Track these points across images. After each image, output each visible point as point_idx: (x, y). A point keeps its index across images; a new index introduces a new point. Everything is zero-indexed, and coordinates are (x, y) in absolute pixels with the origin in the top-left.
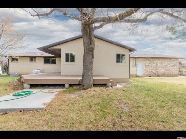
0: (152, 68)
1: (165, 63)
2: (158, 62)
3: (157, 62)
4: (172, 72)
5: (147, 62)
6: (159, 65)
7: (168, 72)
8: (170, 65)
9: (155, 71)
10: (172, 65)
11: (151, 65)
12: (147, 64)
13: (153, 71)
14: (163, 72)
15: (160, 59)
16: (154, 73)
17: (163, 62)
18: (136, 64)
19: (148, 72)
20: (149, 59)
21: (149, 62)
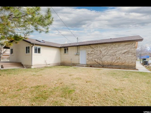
0: (95, 56)
1: (112, 50)
2: (103, 49)
3: (101, 48)
4: (123, 62)
5: (90, 50)
6: (103, 52)
7: (117, 61)
8: (120, 52)
9: (99, 60)
10: (123, 52)
11: (93, 53)
12: (89, 53)
13: (96, 60)
14: (109, 62)
15: (105, 45)
16: (97, 63)
17: (110, 49)
18: (78, 52)
19: (91, 61)
20: (91, 46)
21: (91, 50)
